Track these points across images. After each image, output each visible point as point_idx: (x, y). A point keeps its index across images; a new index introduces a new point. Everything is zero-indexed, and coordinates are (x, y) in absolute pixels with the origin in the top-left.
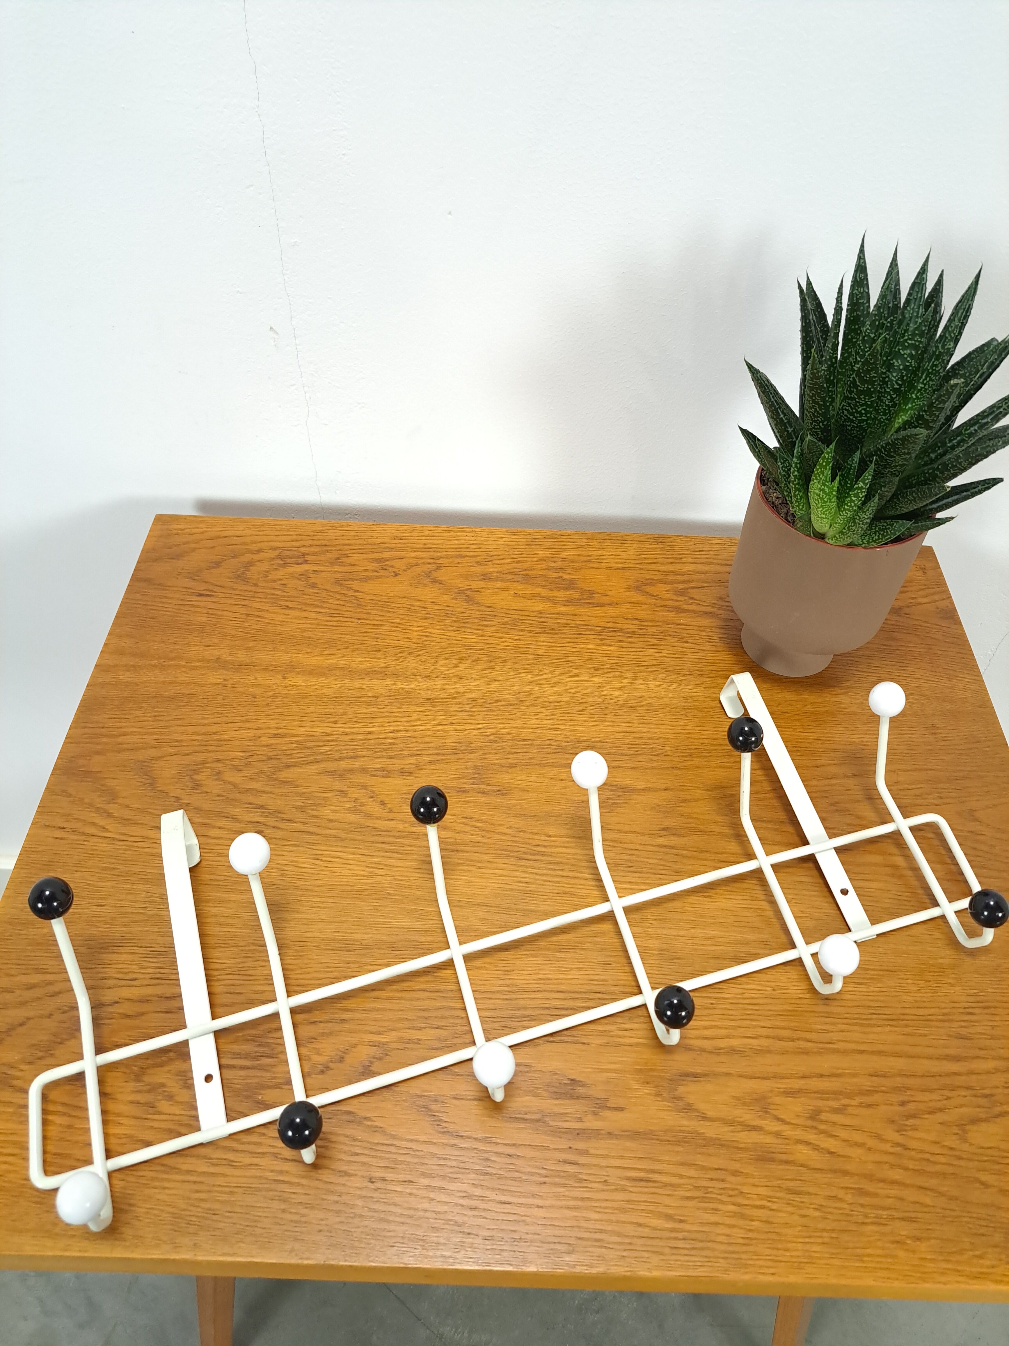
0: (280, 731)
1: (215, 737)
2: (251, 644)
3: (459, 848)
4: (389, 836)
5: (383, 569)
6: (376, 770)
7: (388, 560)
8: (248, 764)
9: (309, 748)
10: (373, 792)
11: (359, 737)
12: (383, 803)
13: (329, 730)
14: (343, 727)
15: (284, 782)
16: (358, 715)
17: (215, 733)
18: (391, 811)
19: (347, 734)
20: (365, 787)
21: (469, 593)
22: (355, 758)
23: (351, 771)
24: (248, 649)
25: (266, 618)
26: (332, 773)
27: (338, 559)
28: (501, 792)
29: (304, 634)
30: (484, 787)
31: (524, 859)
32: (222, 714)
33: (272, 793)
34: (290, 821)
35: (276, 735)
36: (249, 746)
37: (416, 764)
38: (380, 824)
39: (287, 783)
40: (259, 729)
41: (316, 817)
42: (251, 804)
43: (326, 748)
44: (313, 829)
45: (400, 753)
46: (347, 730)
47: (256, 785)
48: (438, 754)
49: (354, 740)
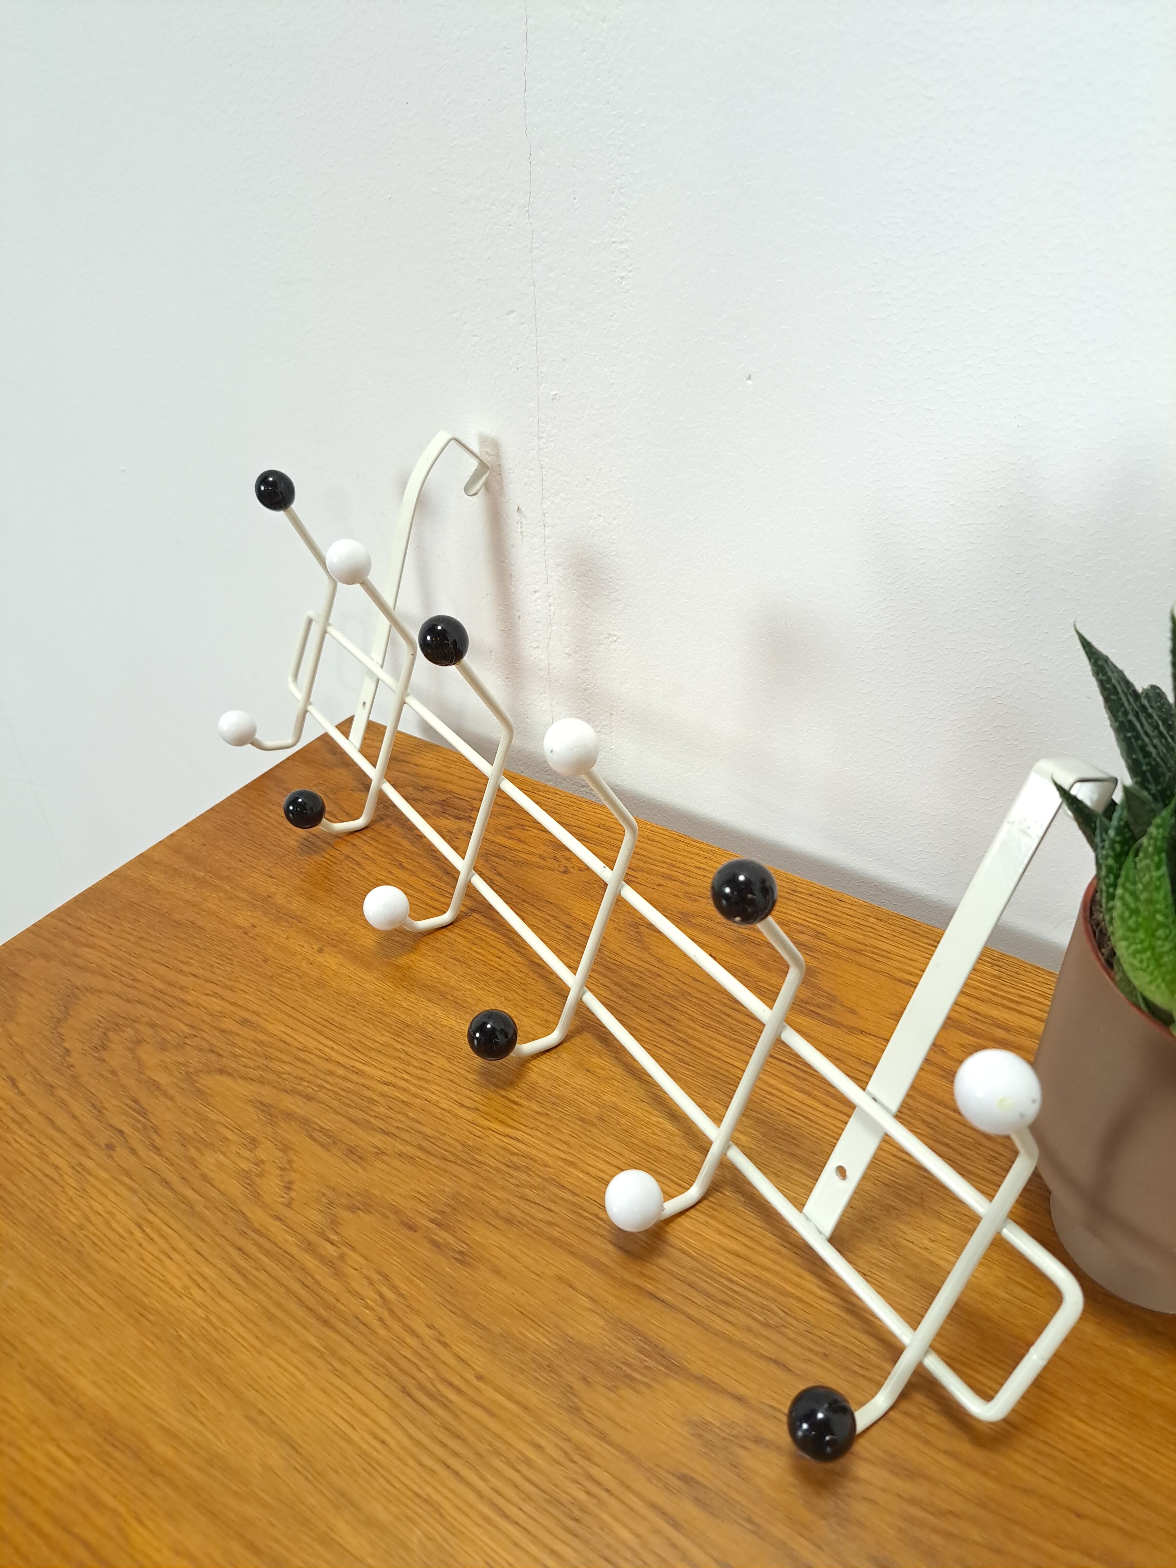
0: (255, 1019)
1: (178, 992)
4: (256, 1244)
5: (555, 859)
6: (322, 1130)
8: (180, 1046)
9: (267, 1058)
10: (290, 1162)
11: (341, 1071)
12: (288, 1187)
13: (311, 1044)
14: (332, 1049)
15: (198, 1090)
16: (364, 1040)
17: (182, 988)
18: (288, 1205)
19: (329, 1060)
20: (286, 1148)
22: (309, 1098)
23: (289, 1116)
24: (311, 898)
26: (264, 1107)
28: (463, 1259)
30: (443, 1236)
31: (409, 1395)
32: (212, 966)
33: (172, 1099)
34: (157, 1150)
35: (245, 1022)
36: (203, 1021)
37: (378, 1149)
38: (258, 1216)
39: (201, 1094)
40: (234, 1004)
41: (192, 1161)
42: (136, 1101)
43: (287, 1068)
44: (173, 1178)
45: (372, 1120)
46: (334, 1055)
47: (163, 1079)
48: (420, 1148)
49: (331, 1073)
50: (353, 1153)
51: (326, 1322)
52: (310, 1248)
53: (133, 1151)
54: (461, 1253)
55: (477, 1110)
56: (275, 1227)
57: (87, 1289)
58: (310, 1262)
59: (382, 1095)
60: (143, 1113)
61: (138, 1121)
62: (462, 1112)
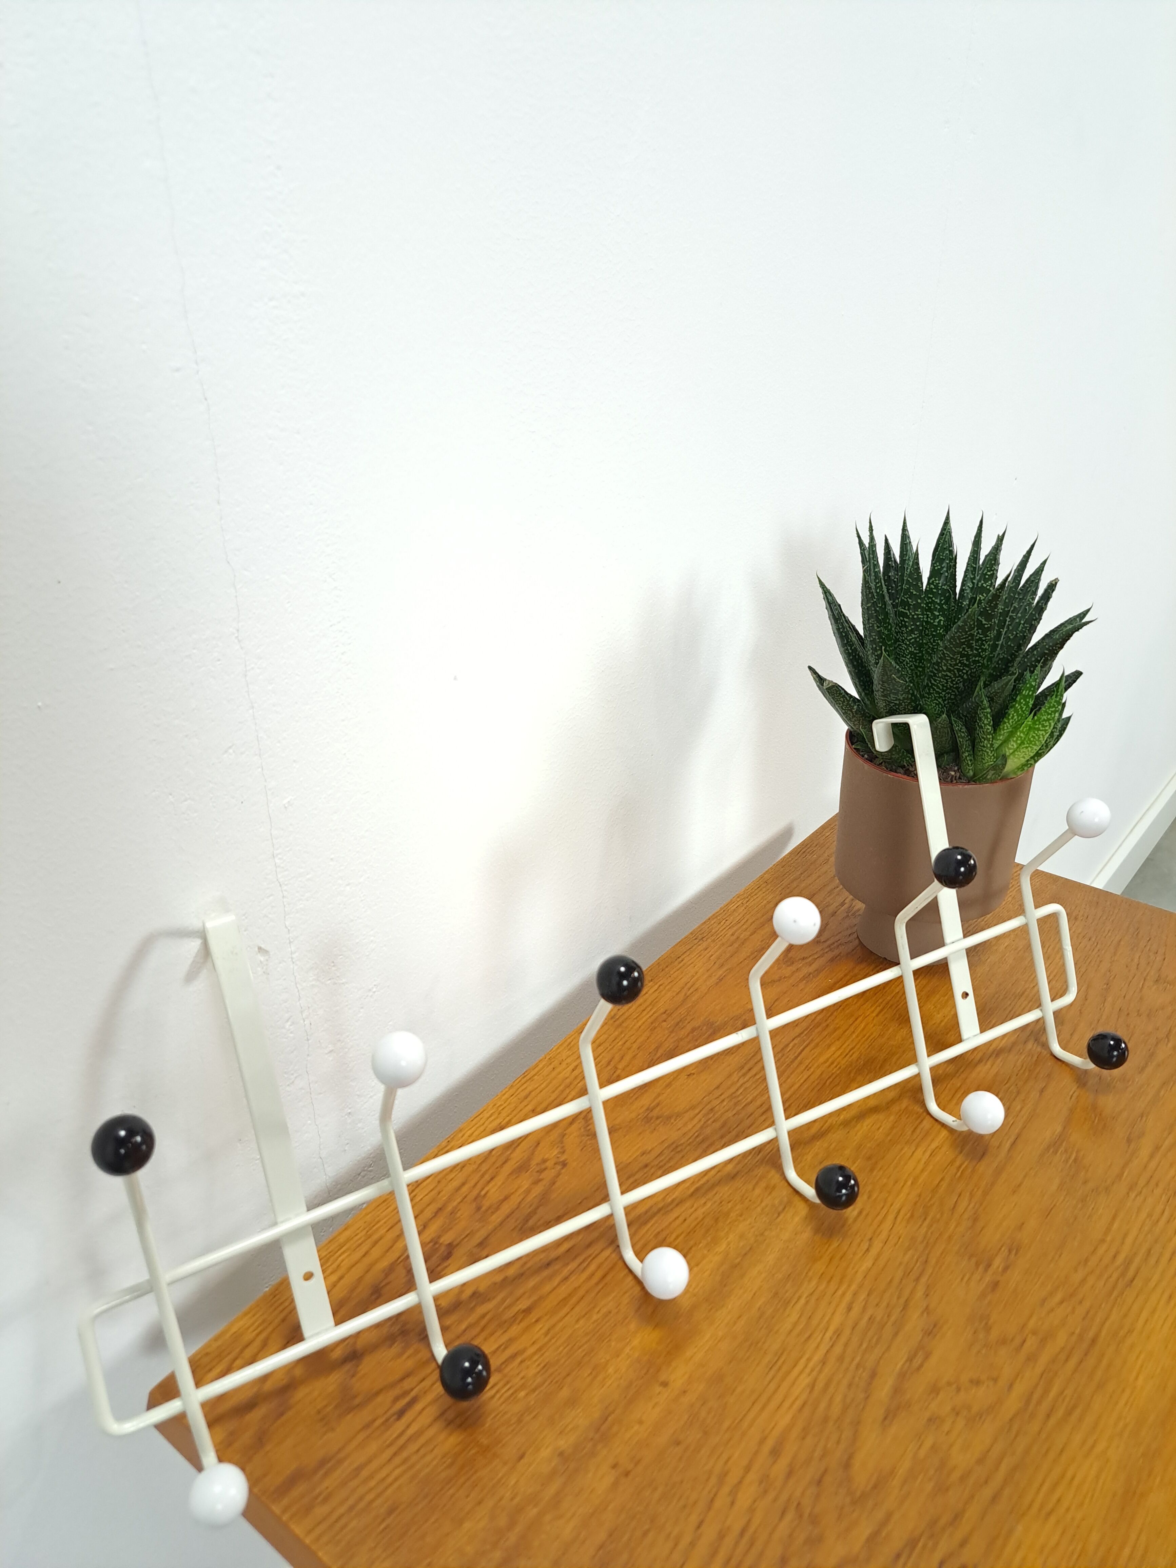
0: (770, 1443)
1: (729, 1541)
2: (565, 1393)
3: (1091, 1333)
4: (1039, 1403)
5: (541, 1171)
6: (910, 1359)
7: (529, 1159)
8: (814, 1520)
9: (825, 1420)
10: (949, 1384)
11: (838, 1349)
12: (976, 1382)
13: (805, 1381)
14: (809, 1360)
15: (875, 1487)
16: (795, 1332)
17: (721, 1536)
18: (995, 1380)
19: (824, 1362)
20: (935, 1390)
21: (655, 1113)
22: (873, 1375)
23: (897, 1390)
24: (572, 1402)
25: (524, 1350)
26: (889, 1416)
27: (478, 1208)
28: (1014, 1249)
29: (595, 1317)
30: (998, 1263)
31: (1132, 1281)
32: (685, 1507)
33: (889, 1516)
34: (957, 1517)
35: (776, 1453)
36: (775, 1500)
37: (923, 1313)
38: (1013, 1403)
39: (879, 1485)
40: (748, 1469)
41: (963, 1478)
42: (898, 1556)
43: (838, 1399)
44: (987, 1493)
45: (893, 1318)
46: (817, 1357)
47: (864, 1530)
48: (917, 1280)
49: (841, 1359)
50: (931, 1331)
51: (1094, 1341)
52: (1032, 1358)
53: (963, 1543)
54: (1010, 1251)
55: (871, 1239)
56: (1020, 1388)
57: (1127, 1552)
58: (1044, 1359)
59: (864, 1309)
60: (912, 1543)
61: (924, 1546)
62: (874, 1251)
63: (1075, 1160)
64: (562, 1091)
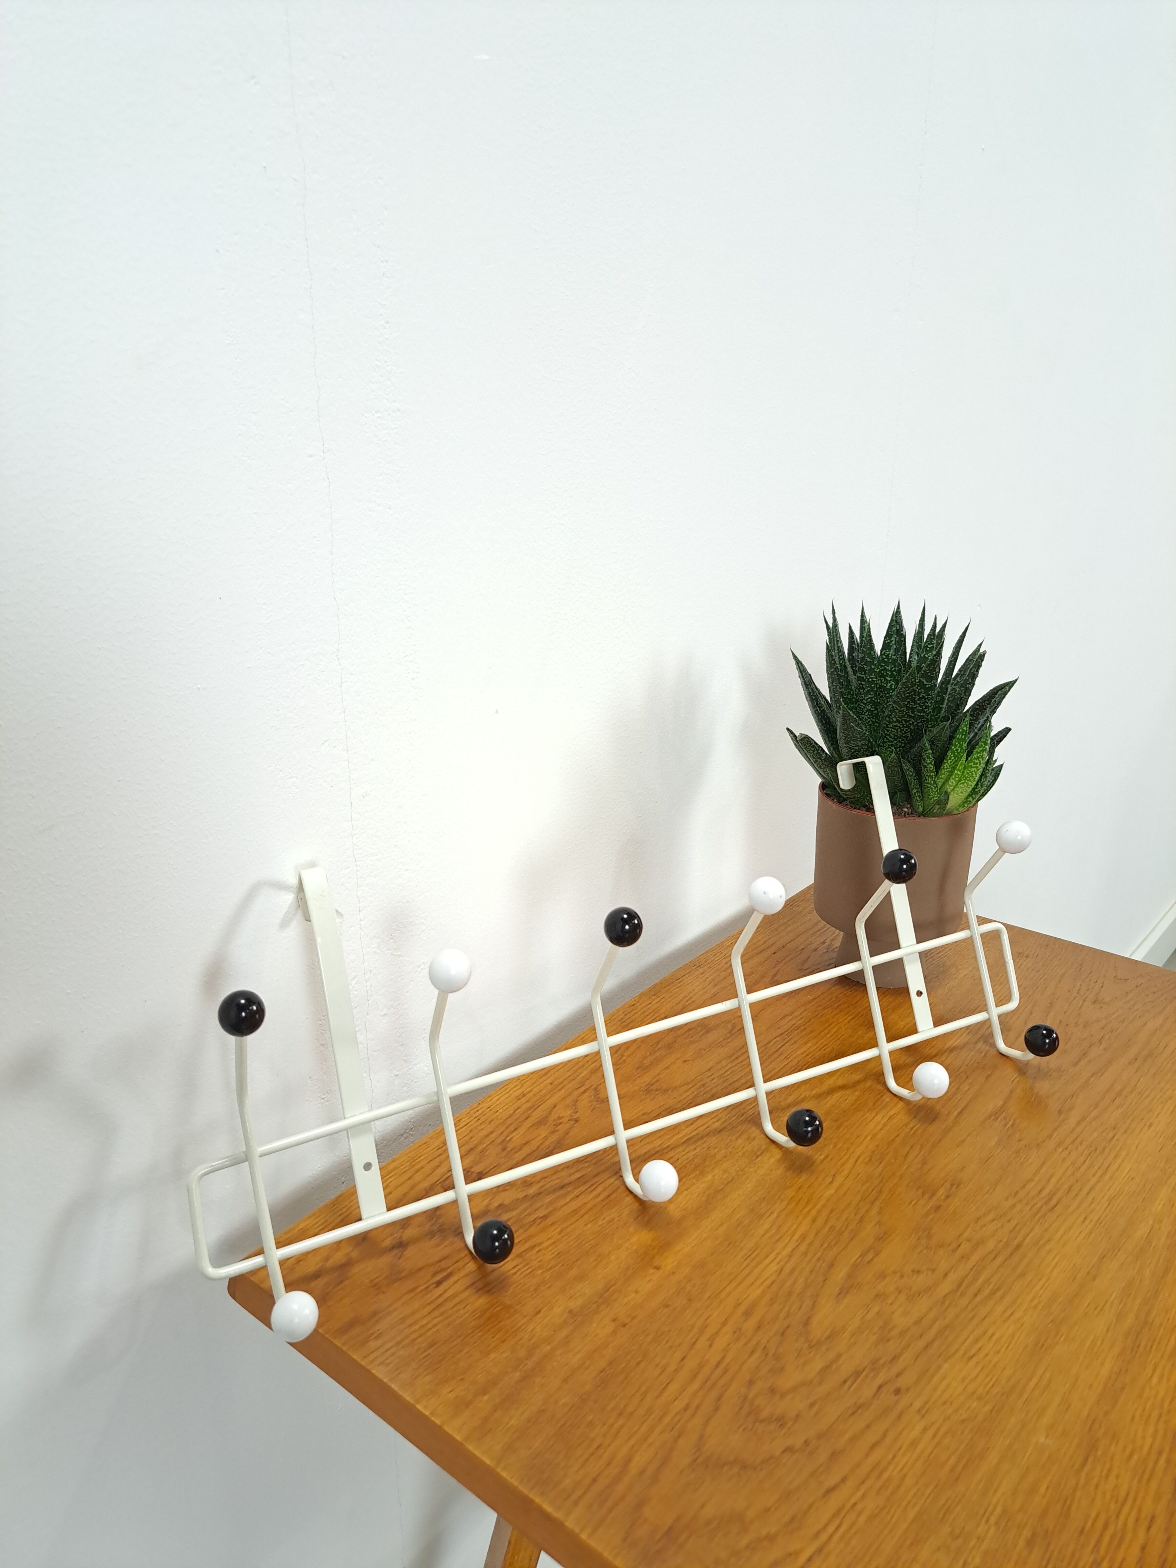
0: (743, 1308)
1: (707, 1370)
2: (574, 1272)
3: (1016, 1242)
4: (969, 1286)
5: (557, 1125)
6: (862, 1255)
7: (547, 1117)
8: (778, 1358)
9: (790, 1294)
10: (894, 1272)
11: (803, 1248)
12: (917, 1272)
13: (774, 1267)
14: (778, 1254)
15: (829, 1337)
16: (768, 1235)
17: (701, 1366)
18: (933, 1270)
19: (790, 1256)
20: (882, 1276)
21: (654, 1087)
22: (832, 1265)
23: (850, 1276)
24: (581, 1278)
25: (541, 1243)
26: (843, 1292)
27: (504, 1149)
28: (956, 1184)
29: (600, 1223)
30: (941, 1192)
31: (1053, 1208)
32: (671, 1347)
33: (839, 1356)
34: (895, 1358)
35: (748, 1314)
36: (746, 1344)
37: (876, 1225)
38: (946, 1286)
39: (831, 1336)
40: (724, 1324)
41: (902, 1334)
42: (845, 1382)
43: (801, 1280)
44: (922, 1343)
45: (850, 1228)
46: (785, 1253)
47: (818, 1364)
48: (873, 1203)
49: (805, 1254)
50: (882, 1238)
51: (1019, 1246)
52: (965, 1258)
53: (898, 1375)
54: (952, 1185)
55: (834, 1175)
56: (953, 1277)
57: (1032, 1384)
58: (975, 1258)
59: (826, 1221)
60: (857, 1374)
61: (866, 1376)
62: (836, 1184)
63: (1012, 1125)
64: (577, 1070)
